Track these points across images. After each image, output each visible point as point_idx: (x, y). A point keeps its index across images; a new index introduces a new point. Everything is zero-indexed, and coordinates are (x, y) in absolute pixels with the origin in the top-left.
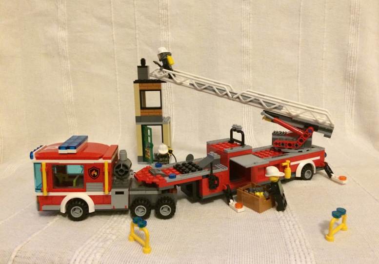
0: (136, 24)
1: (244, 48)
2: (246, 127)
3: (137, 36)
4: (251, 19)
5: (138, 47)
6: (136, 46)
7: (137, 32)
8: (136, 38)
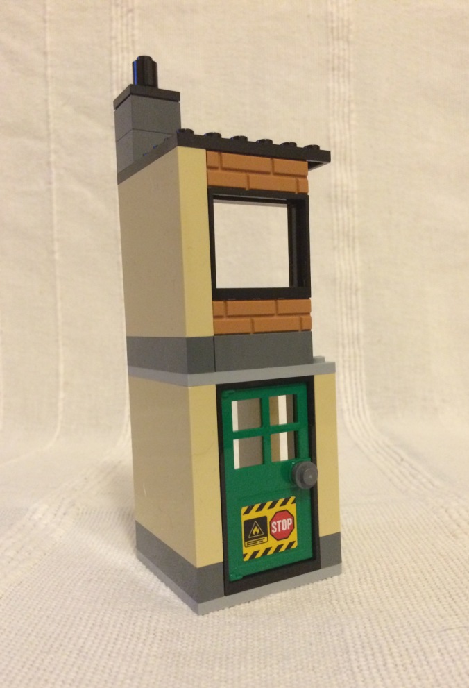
0: (51, 126)
1: (339, 189)
2: (350, 400)
3: (53, 158)
4: (354, 116)
5: (55, 186)
6: (50, 183)
7: (53, 146)
8: (49, 164)
